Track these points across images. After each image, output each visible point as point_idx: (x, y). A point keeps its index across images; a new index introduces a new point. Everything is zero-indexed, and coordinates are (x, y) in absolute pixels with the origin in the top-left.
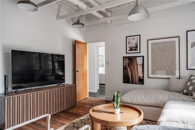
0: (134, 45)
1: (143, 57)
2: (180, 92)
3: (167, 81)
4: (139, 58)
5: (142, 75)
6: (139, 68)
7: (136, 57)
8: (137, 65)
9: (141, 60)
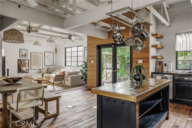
0: (24, 54)
1: (29, 60)
2: (46, 73)
3: (40, 70)
4: (27, 60)
5: (28, 69)
6: (26, 65)
7: (25, 60)
8: (26, 64)
9: (28, 61)
